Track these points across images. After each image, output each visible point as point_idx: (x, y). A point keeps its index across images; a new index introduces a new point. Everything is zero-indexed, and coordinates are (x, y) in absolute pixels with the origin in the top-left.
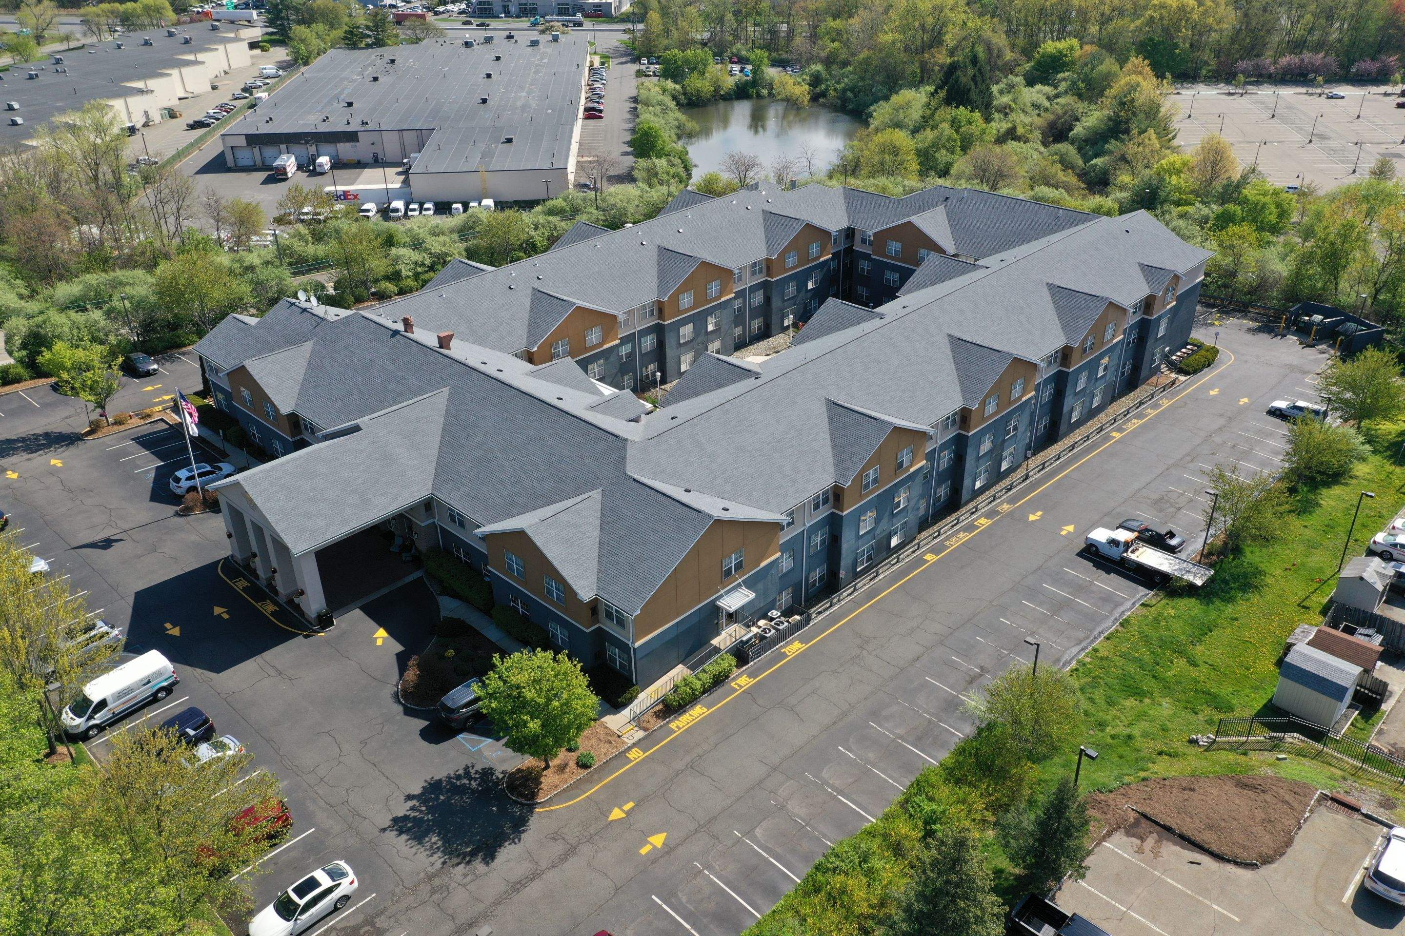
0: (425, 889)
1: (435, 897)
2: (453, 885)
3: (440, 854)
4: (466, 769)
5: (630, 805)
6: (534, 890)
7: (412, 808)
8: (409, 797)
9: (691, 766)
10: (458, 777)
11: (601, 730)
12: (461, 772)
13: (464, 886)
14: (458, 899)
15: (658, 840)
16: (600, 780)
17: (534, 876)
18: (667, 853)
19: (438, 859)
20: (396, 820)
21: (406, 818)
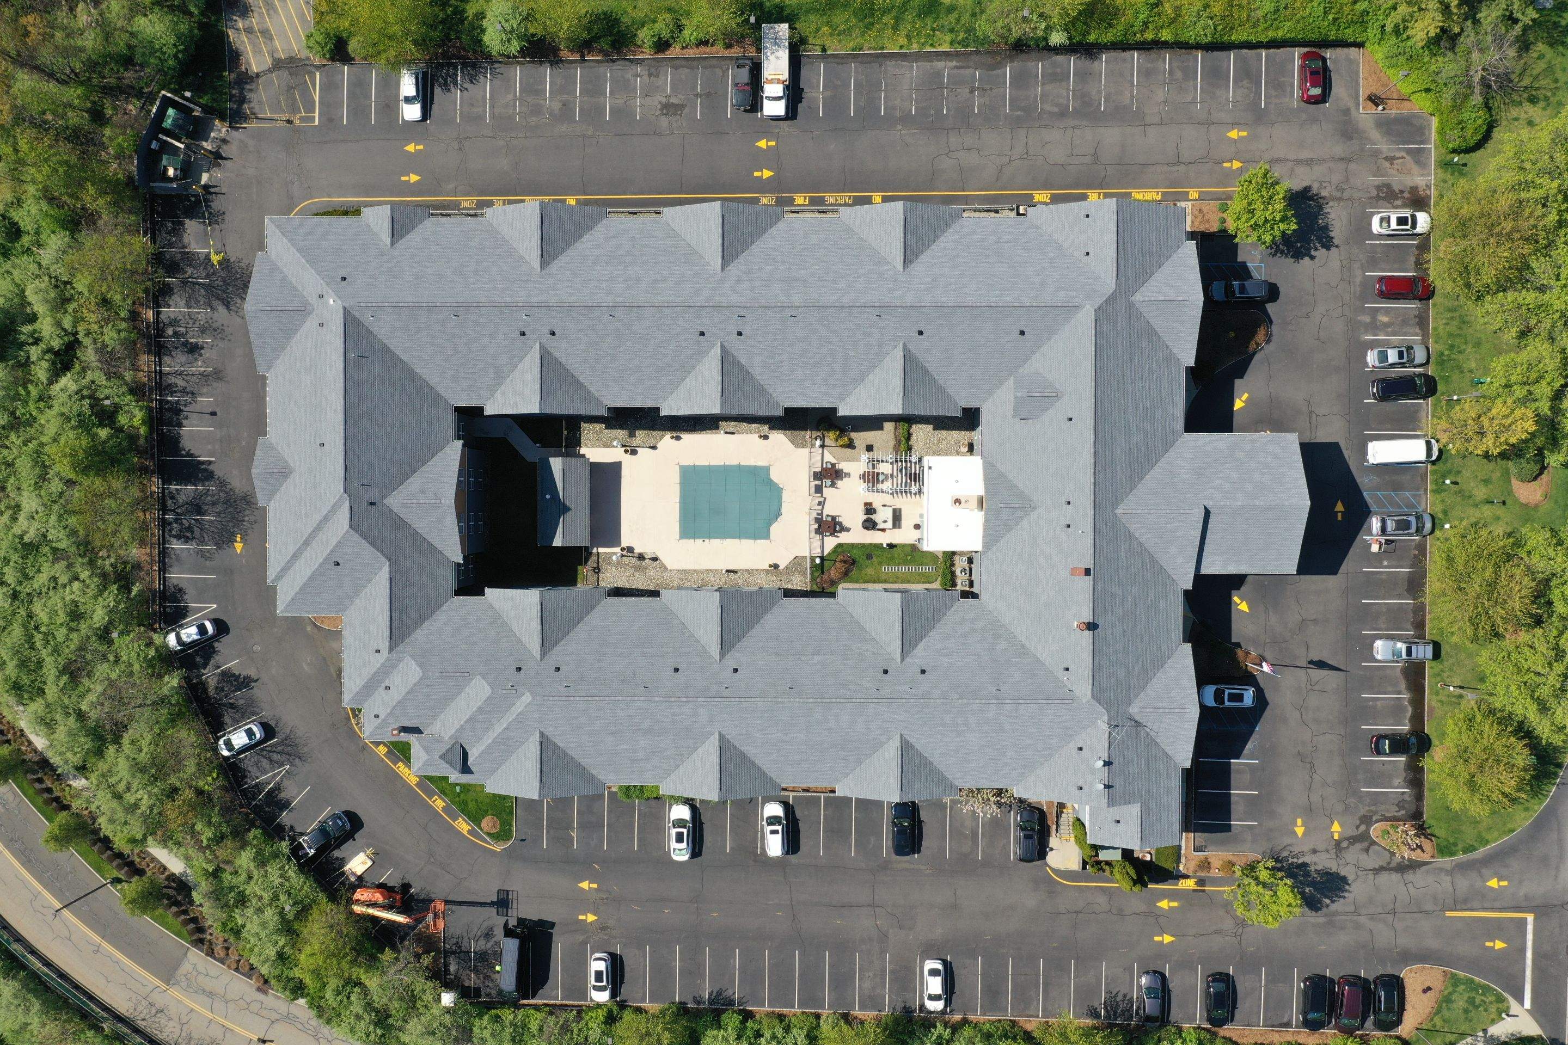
0: (1346, 195)
1: (1344, 187)
2: (1334, 187)
3: (1326, 211)
4: (1274, 255)
5: (1227, 165)
6: (1305, 155)
7: (1316, 249)
8: (1312, 258)
9: (1179, 163)
10: (1282, 252)
11: (1196, 223)
12: (1279, 255)
13: (1329, 182)
14: (1336, 178)
15: (1233, 134)
16: (1224, 192)
17: (1299, 162)
18: (1236, 123)
19: (1327, 209)
20: (1328, 248)
21: (1323, 246)
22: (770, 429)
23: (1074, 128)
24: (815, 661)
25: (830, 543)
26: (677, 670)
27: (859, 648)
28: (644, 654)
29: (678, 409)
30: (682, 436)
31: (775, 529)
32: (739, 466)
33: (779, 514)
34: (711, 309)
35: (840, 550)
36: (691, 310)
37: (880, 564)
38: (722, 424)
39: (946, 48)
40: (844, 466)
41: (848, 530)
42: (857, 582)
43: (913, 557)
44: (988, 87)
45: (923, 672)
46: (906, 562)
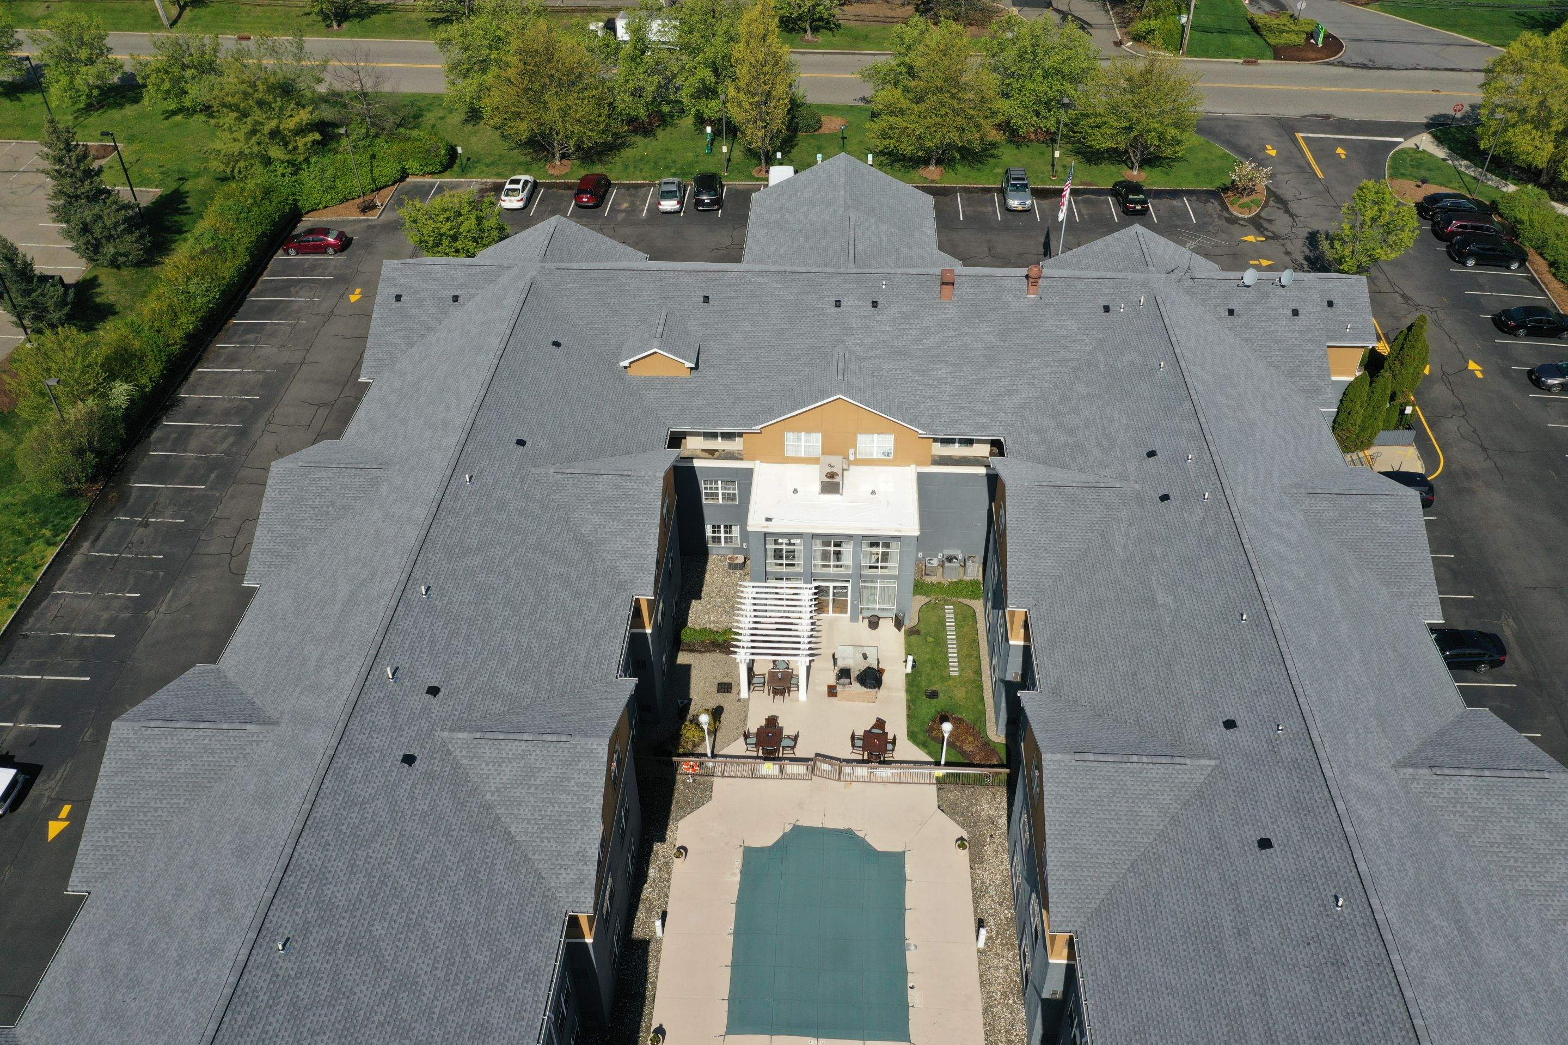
15: (354, 296)
18: (342, 295)
22: (662, 839)
23: (269, 422)
24: (1169, 599)
25: (906, 749)
26: (1265, 844)
27: (1125, 547)
28: (1242, 933)
29: (584, 859)
30: (655, 1025)
31: (881, 842)
32: (739, 903)
33: (848, 834)
34: (356, 721)
35: (921, 737)
36: (342, 758)
37: (946, 678)
38: (638, 932)
39: (52, 553)
40: (755, 723)
41: (880, 723)
42: (984, 713)
43: (928, 634)
44: (152, 506)
45: (1152, 454)
46: (941, 643)
